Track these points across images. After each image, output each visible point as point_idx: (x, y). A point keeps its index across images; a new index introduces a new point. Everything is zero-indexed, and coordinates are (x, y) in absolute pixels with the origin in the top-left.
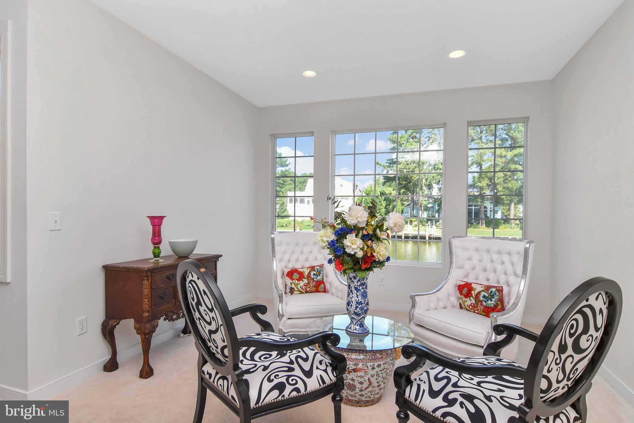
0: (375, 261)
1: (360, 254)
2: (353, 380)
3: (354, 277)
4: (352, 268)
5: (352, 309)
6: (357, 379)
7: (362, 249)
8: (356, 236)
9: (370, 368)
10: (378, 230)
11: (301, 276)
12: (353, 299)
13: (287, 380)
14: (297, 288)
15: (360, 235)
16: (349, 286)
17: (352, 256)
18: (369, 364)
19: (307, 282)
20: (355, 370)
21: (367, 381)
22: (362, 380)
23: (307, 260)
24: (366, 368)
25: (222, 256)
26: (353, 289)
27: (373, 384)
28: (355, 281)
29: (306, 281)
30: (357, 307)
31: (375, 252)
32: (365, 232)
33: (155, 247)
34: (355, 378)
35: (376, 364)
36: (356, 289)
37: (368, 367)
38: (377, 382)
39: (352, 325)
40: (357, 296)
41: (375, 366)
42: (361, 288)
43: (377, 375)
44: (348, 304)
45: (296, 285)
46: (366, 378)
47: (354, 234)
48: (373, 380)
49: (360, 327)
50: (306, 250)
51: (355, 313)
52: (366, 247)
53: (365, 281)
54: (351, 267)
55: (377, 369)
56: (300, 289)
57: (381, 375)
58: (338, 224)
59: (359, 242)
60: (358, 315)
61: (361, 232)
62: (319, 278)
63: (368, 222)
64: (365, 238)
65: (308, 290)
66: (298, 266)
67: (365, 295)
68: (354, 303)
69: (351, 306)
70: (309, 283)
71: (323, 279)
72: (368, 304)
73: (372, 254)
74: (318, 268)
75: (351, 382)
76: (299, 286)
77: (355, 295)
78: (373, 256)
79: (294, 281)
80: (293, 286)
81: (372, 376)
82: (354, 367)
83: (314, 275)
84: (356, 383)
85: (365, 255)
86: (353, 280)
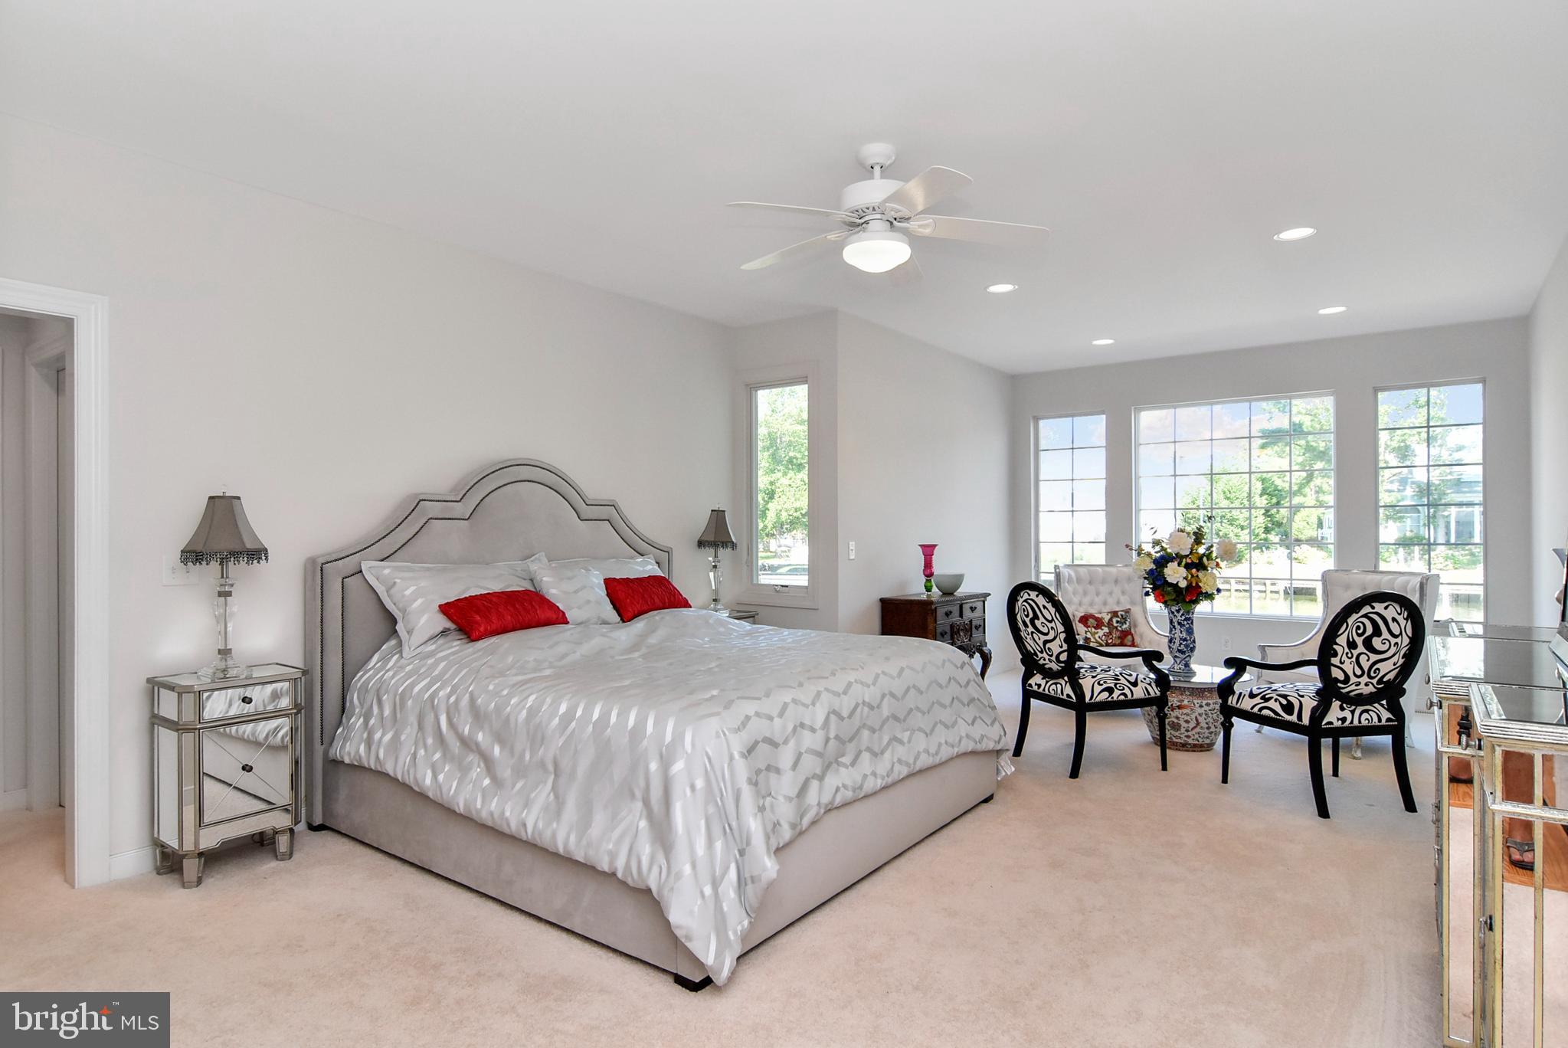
0: (1202, 593)
1: (1183, 584)
2: (1177, 718)
3: (1176, 611)
4: (1174, 600)
5: (1175, 647)
6: (1183, 717)
7: (1185, 578)
8: (1179, 565)
9: (1197, 705)
10: (1205, 559)
11: (1099, 623)
12: (1176, 636)
13: (1115, 686)
14: (1095, 638)
15: (1183, 563)
16: (1171, 622)
17: (1175, 586)
18: (1195, 702)
19: (1108, 631)
20: (1179, 707)
21: (1194, 720)
22: (1188, 718)
23: (1105, 604)
24: (1192, 705)
25: (990, 594)
26: (1176, 624)
27: (1202, 725)
28: (1179, 615)
29: (1106, 630)
30: (1181, 644)
31: (1201, 582)
32: (1189, 561)
33: (927, 580)
34: (1180, 716)
35: (1204, 702)
36: (1179, 623)
37: (1194, 704)
38: (1207, 723)
39: (1176, 665)
40: (1181, 632)
41: (1204, 704)
42: (1185, 623)
43: (1206, 714)
44: (1170, 641)
45: (1093, 634)
46: (1193, 716)
47: (1176, 563)
48: (1201, 719)
49: (1185, 667)
50: (1104, 589)
51: (1179, 651)
52: (1190, 576)
53: (1190, 615)
54: (1173, 598)
55: (1206, 708)
56: (1099, 640)
57: (1210, 715)
58: (1156, 552)
59: (1183, 571)
60: (1183, 652)
61: (1184, 560)
62: (1124, 627)
63: (1192, 550)
64: (1188, 567)
65: (1110, 641)
66: (1093, 611)
67: (1190, 631)
68: (1178, 639)
69: (1174, 643)
70: (1110, 633)
71: (1130, 629)
72: (1194, 641)
73: (1197, 584)
74: (1123, 613)
75: (1176, 721)
76: (1097, 636)
77: (1178, 631)
78: (1200, 587)
79: (1090, 629)
80: (1089, 635)
81: (1200, 715)
82: (1179, 704)
83: (1117, 622)
84: (1182, 722)
85: (1189, 586)
86: (1176, 613)
